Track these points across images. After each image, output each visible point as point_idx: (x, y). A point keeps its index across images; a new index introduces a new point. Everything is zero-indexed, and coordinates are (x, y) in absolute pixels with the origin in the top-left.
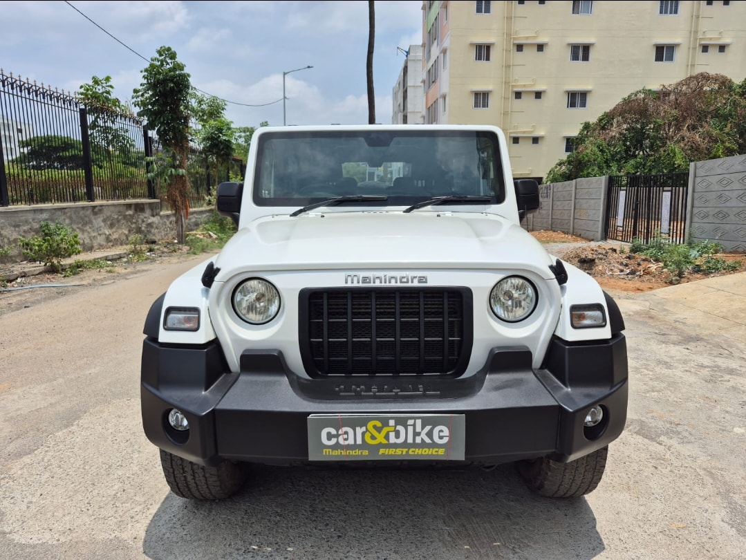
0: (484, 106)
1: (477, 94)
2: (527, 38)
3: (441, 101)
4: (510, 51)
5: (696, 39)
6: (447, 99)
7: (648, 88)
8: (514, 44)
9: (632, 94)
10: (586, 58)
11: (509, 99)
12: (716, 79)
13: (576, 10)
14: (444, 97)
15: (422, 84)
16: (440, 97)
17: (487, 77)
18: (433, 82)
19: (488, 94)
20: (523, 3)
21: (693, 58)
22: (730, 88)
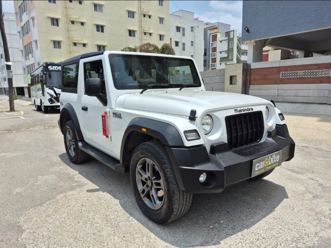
0: (59, 48)
1: (54, 42)
2: (76, 18)
3: (34, 44)
4: (68, 23)
5: (142, 30)
6: (38, 43)
7: (130, 47)
8: (70, 20)
9: (124, 48)
10: (102, 31)
11: (71, 45)
12: (153, 46)
13: (96, 10)
14: (36, 42)
15: (18, 34)
16: (33, 42)
17: (58, 34)
18: (27, 33)
19: (60, 42)
20: (72, 2)
21: (142, 37)
22: (158, 49)
